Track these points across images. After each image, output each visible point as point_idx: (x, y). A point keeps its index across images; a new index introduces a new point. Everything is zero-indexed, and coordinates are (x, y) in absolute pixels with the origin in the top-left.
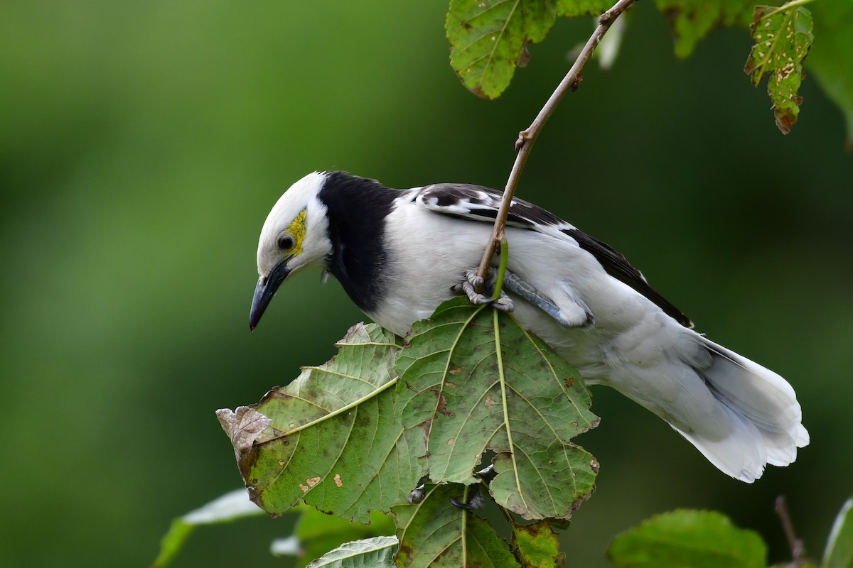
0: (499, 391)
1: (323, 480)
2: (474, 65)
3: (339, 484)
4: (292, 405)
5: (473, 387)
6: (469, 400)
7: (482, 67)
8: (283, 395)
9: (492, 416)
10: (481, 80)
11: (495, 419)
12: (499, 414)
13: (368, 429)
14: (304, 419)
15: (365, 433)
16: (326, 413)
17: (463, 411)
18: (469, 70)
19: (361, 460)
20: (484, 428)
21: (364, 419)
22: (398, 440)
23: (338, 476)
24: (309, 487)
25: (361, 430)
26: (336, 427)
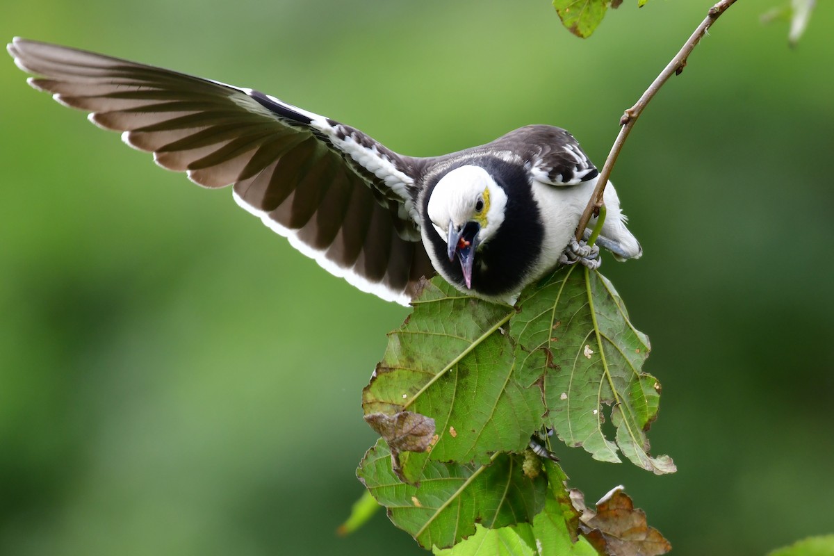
0: (595, 341)
1: (441, 436)
2: (573, 6)
3: (454, 435)
4: (397, 376)
5: (570, 338)
6: (569, 351)
7: (579, 8)
8: (385, 368)
9: (594, 366)
10: (577, 20)
11: (596, 369)
12: (599, 364)
13: (468, 379)
14: (411, 386)
15: (467, 383)
16: (430, 376)
17: (567, 362)
18: (567, 10)
19: (468, 407)
20: (590, 379)
21: (464, 371)
22: (506, 386)
23: (452, 428)
24: (432, 447)
25: (463, 381)
26: (441, 385)
